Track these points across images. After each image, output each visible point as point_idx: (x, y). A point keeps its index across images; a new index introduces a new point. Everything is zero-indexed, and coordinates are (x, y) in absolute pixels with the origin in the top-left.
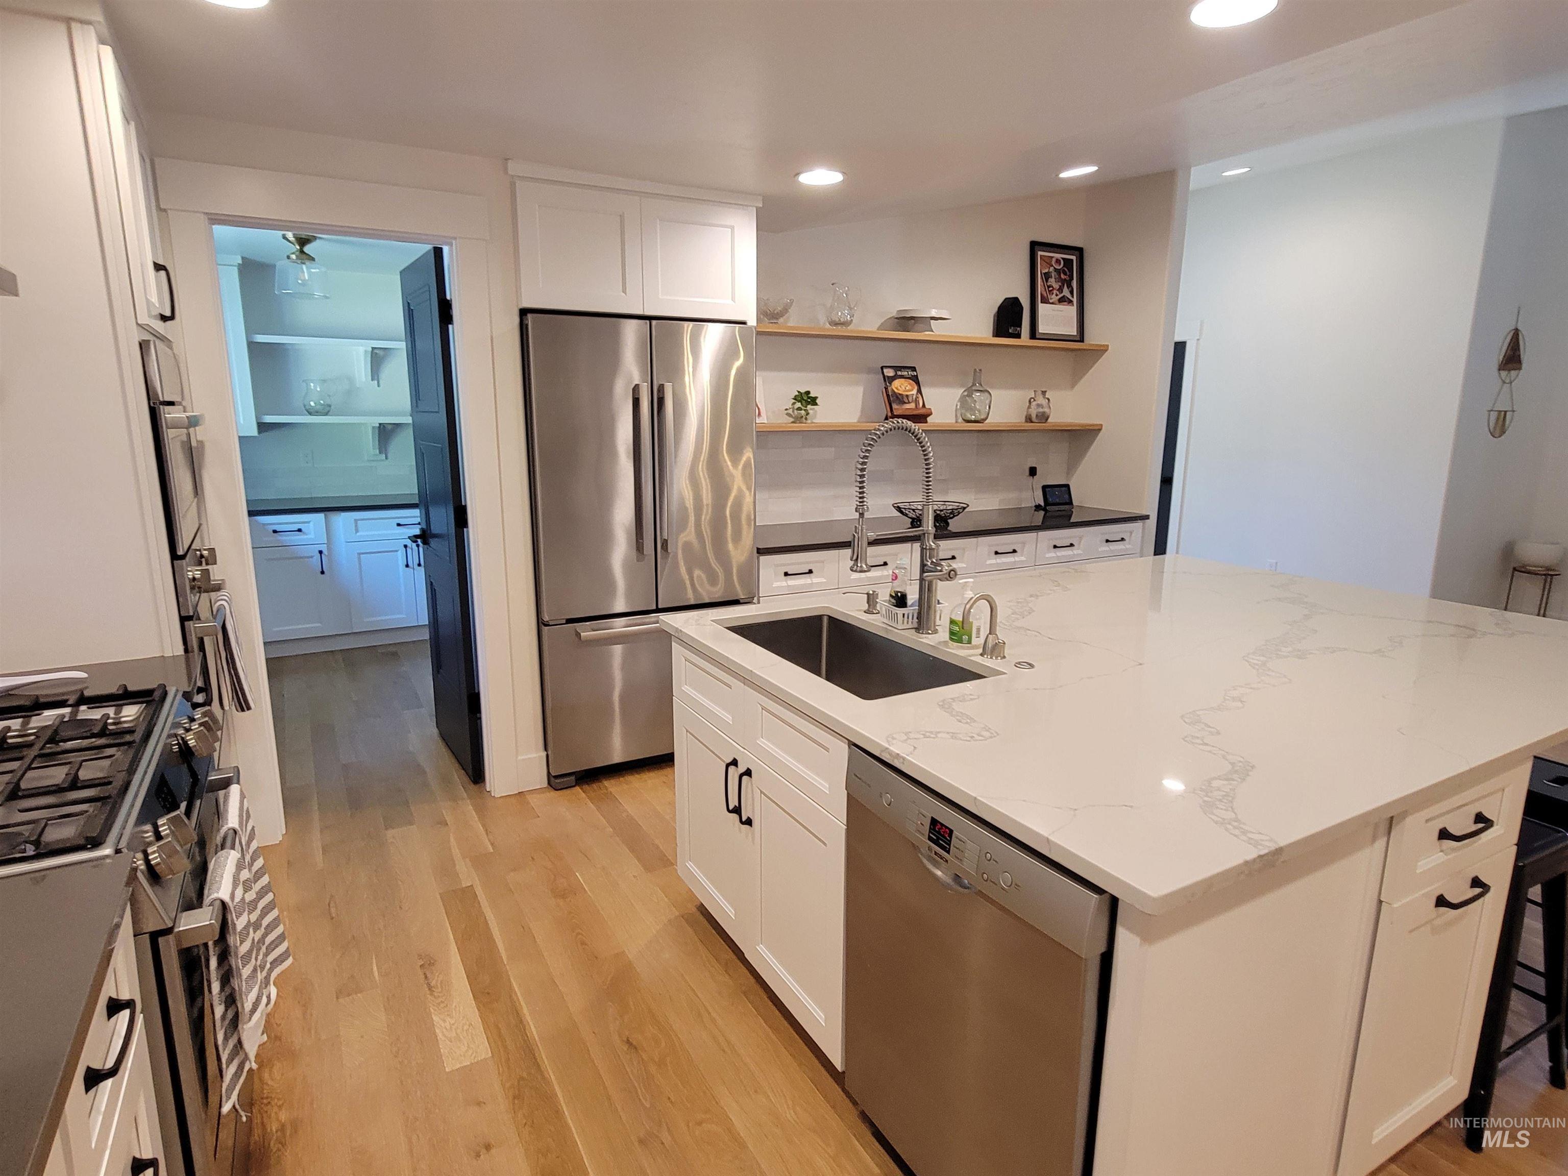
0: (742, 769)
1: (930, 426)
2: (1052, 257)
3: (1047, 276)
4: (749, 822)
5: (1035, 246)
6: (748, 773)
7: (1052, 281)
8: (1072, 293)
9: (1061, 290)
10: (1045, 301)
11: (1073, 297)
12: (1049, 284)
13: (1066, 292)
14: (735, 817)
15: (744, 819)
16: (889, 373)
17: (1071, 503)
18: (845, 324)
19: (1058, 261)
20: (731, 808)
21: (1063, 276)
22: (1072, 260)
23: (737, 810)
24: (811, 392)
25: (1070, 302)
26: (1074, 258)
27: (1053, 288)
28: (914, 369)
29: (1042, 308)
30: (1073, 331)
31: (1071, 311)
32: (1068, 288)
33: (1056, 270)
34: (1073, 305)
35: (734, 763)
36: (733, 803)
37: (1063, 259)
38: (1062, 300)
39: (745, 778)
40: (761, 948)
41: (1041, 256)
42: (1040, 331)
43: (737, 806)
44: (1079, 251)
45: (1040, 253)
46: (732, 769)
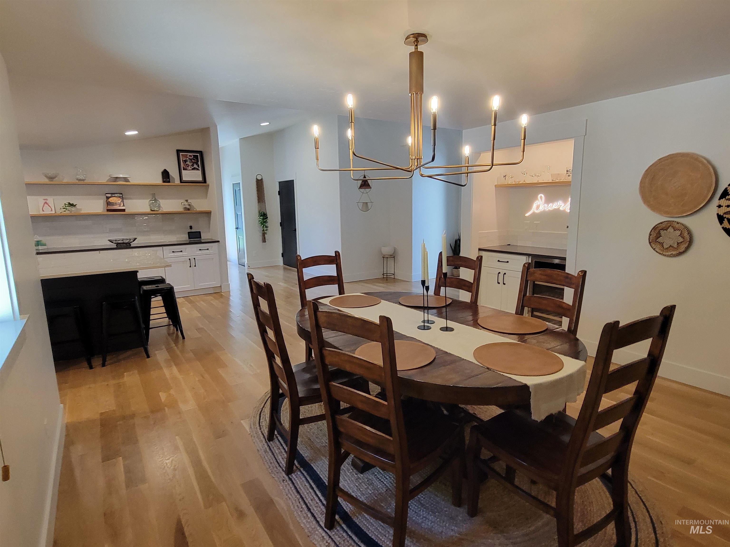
1: (127, 213)
2: (187, 155)
3: (185, 161)
5: (178, 151)
7: (188, 163)
8: (198, 166)
9: (193, 165)
10: (184, 169)
11: (199, 167)
12: (186, 164)
13: (195, 166)
16: (109, 195)
17: (201, 238)
18: (83, 180)
19: (190, 156)
21: (193, 161)
22: (198, 155)
24: (74, 204)
25: (198, 169)
26: (198, 154)
27: (189, 165)
28: (122, 194)
29: (184, 172)
30: (200, 179)
31: (199, 172)
32: (196, 165)
33: (189, 159)
34: (199, 170)
37: (193, 155)
38: (194, 169)
41: (182, 154)
42: (184, 180)
44: (201, 153)
45: (181, 154)
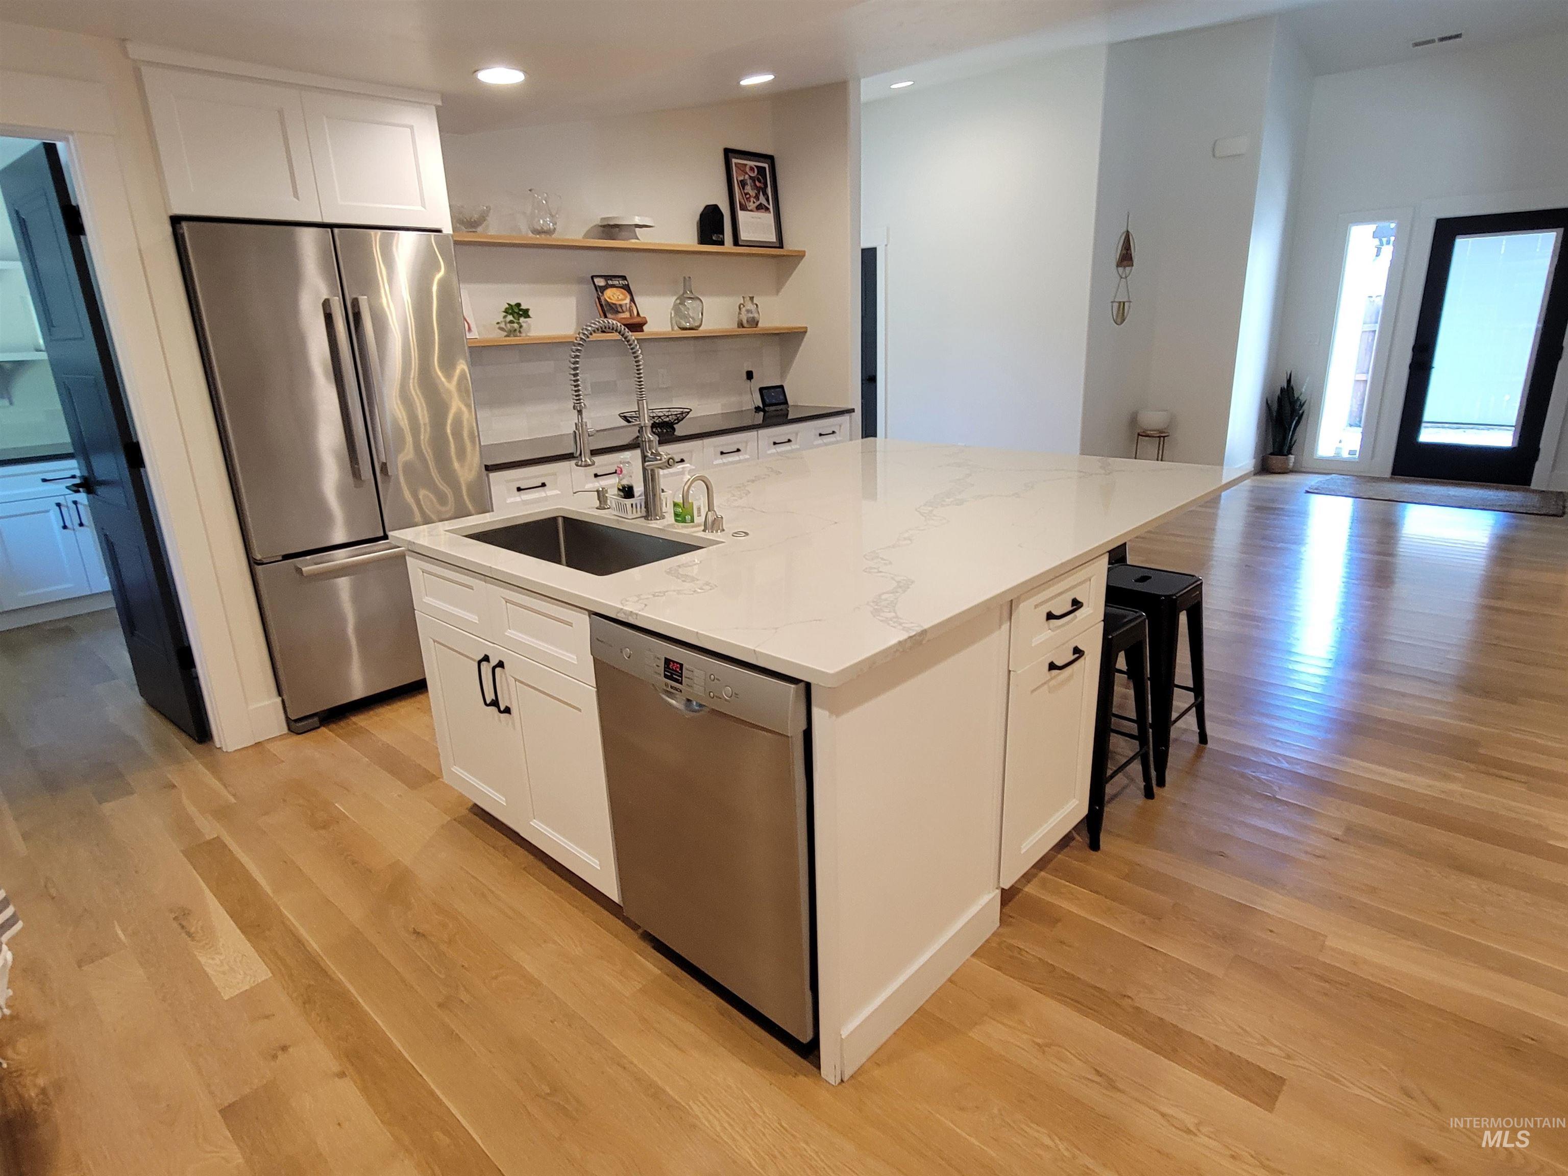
0: (494, 662)
1: (646, 335)
2: (746, 165)
3: (743, 184)
4: (507, 710)
5: (729, 153)
6: (501, 664)
7: (748, 189)
8: (768, 200)
9: (757, 197)
10: (744, 208)
11: (769, 204)
12: (746, 191)
13: (762, 199)
14: (493, 709)
15: (502, 708)
16: (600, 282)
17: (786, 402)
18: (549, 233)
19: (752, 169)
20: (488, 702)
21: (758, 184)
22: (765, 168)
23: (495, 703)
24: (522, 304)
25: (767, 209)
26: (766, 165)
27: (750, 196)
28: (624, 278)
29: (742, 215)
30: (773, 238)
31: (769, 218)
32: (764, 195)
33: (751, 177)
34: (770, 212)
35: (486, 659)
36: (490, 697)
37: (756, 166)
38: (760, 207)
39: (498, 670)
40: (535, 823)
41: (735, 163)
42: (742, 238)
43: (494, 698)
44: (770, 159)
45: (734, 161)
46: (484, 664)
